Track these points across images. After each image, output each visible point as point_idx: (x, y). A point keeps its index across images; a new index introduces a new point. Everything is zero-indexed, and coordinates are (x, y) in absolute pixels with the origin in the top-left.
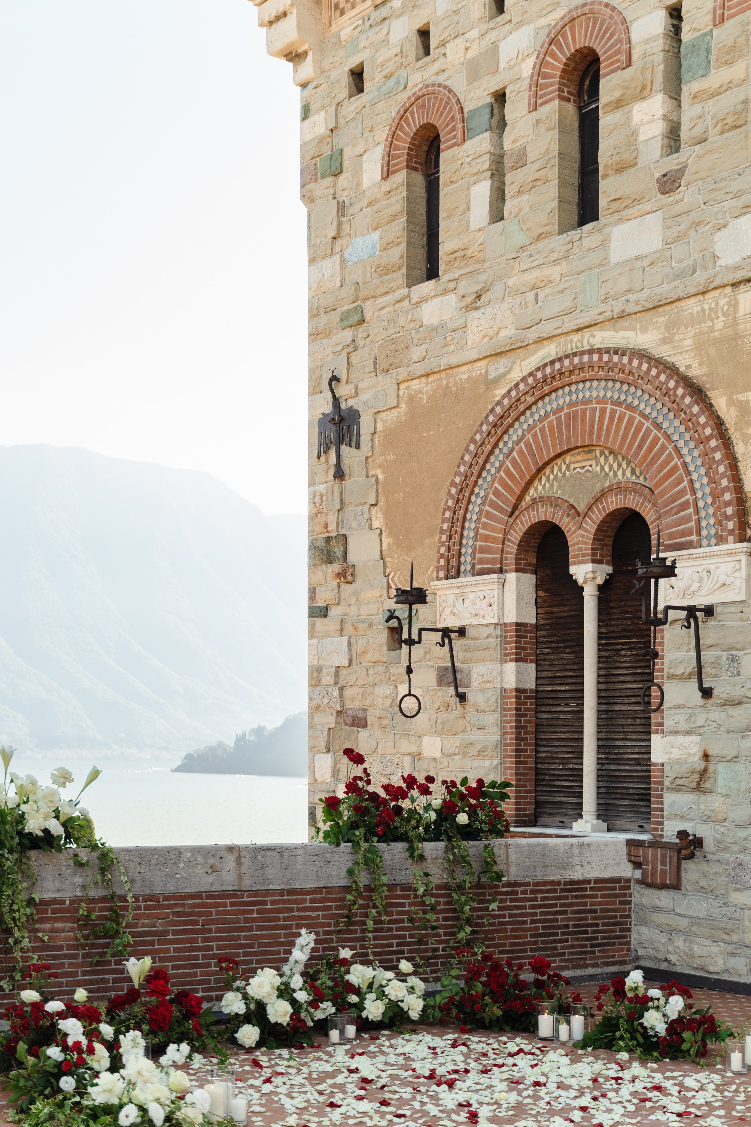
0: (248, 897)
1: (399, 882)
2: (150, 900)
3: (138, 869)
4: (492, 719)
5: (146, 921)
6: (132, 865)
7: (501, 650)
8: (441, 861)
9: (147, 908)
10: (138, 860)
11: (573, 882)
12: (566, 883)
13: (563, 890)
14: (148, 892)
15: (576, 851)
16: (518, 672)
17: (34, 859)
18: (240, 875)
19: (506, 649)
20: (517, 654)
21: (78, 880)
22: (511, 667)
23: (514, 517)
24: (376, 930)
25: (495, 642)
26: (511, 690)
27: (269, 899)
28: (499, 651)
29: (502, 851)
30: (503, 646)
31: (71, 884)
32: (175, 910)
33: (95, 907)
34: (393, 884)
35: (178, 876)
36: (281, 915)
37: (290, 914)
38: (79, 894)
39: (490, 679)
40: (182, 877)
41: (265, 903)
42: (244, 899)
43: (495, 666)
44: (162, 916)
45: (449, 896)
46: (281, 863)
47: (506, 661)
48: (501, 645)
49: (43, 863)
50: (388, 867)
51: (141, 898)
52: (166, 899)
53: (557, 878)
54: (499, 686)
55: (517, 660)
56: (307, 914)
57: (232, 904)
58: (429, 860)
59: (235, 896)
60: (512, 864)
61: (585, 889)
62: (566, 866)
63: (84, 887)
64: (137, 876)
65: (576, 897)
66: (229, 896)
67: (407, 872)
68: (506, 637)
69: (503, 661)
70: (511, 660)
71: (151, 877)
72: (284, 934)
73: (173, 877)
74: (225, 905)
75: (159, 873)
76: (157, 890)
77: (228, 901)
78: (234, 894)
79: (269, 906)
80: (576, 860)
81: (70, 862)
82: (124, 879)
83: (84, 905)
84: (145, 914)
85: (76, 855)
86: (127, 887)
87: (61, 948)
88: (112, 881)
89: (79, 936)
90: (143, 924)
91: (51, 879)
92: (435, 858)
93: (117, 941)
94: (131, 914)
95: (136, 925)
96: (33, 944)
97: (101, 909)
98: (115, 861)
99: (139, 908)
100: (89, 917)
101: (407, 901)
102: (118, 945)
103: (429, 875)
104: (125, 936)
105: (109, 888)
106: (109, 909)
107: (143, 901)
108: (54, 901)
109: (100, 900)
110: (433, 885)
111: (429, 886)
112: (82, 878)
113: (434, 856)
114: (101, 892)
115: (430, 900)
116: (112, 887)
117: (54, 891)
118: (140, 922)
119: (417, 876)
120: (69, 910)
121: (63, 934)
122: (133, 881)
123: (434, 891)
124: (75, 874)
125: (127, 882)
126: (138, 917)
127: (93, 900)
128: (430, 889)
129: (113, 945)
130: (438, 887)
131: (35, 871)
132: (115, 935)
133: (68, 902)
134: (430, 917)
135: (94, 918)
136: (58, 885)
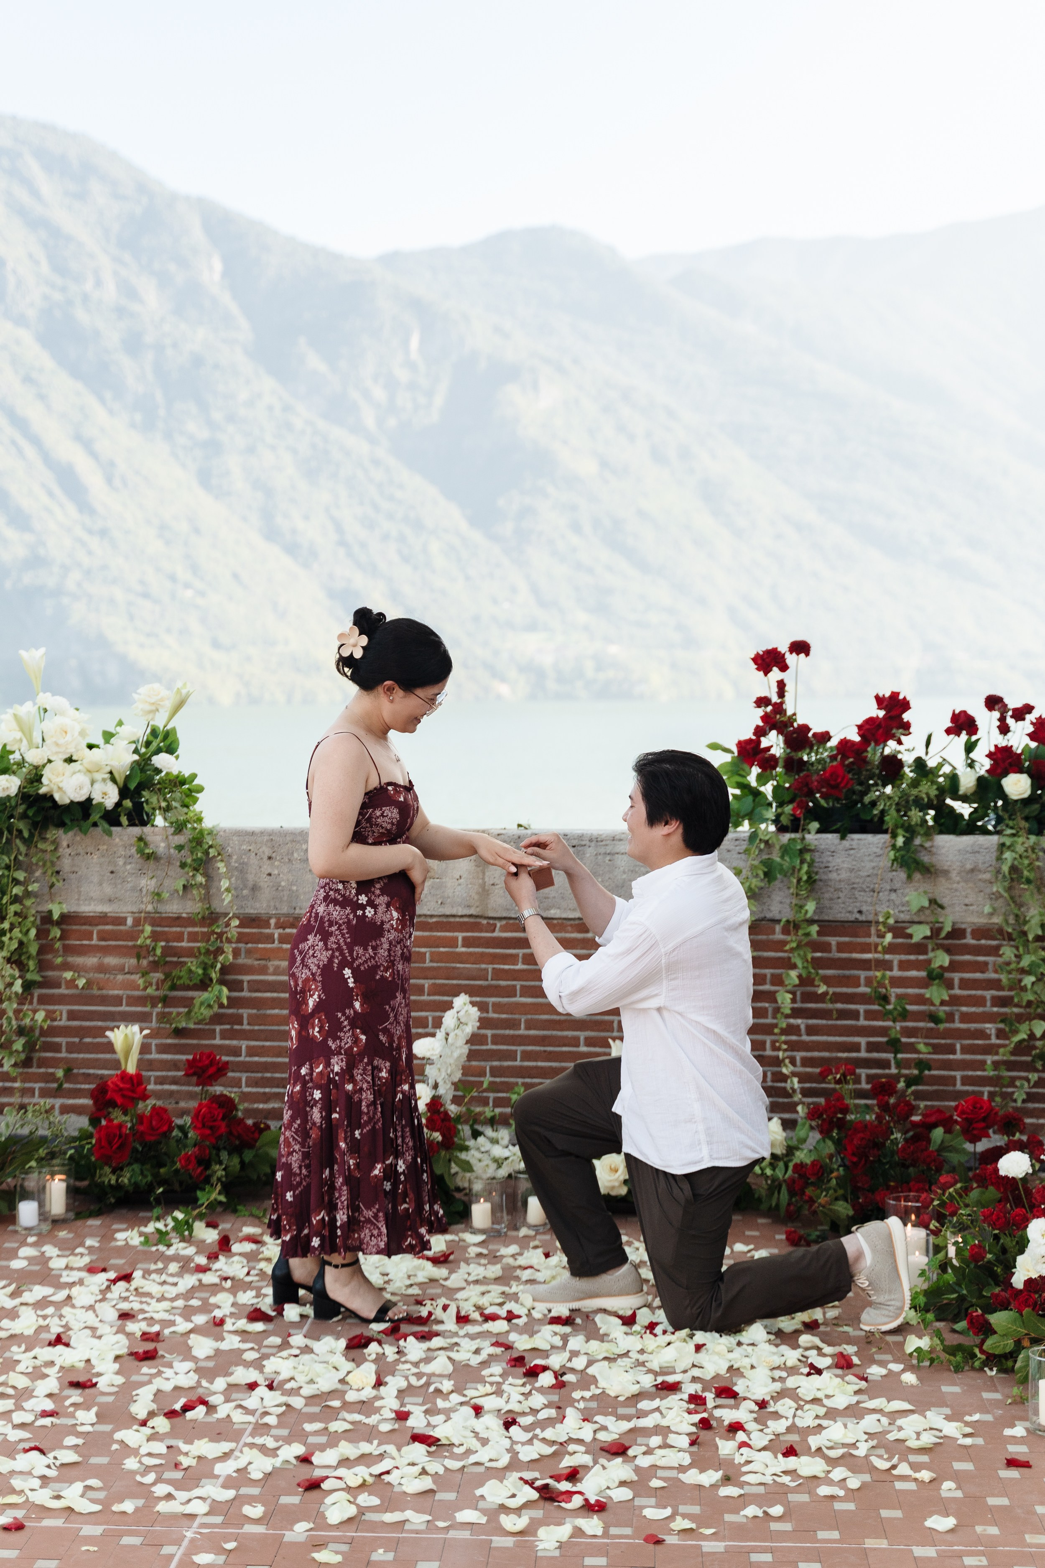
0: (504, 929)
1: (871, 918)
3: (267, 868)
6: (254, 861)
8: (987, 876)
10: (268, 852)
14: (285, 910)
17: (65, 844)
18: (483, 886)
21: (147, 883)
24: (796, 1013)
31: (133, 889)
33: (182, 933)
34: (857, 921)
38: (150, 908)
42: (496, 934)
49: (82, 852)
50: (842, 885)
51: (273, 922)
57: (467, 942)
58: (953, 875)
59: (475, 927)
63: (157, 895)
64: (264, 882)
66: (462, 927)
67: (893, 896)
71: (292, 884)
74: (453, 943)
77: (460, 935)
78: (472, 923)
81: (133, 850)
82: (225, 884)
83: (148, 929)
84: (280, 949)
85: (140, 839)
86: (227, 898)
87: (118, 1001)
88: (207, 887)
89: (141, 982)
90: (277, 967)
91: (95, 879)
92: (972, 871)
93: (205, 995)
94: (228, 948)
95: (263, 970)
96: (63, 991)
97: (193, 937)
98: (212, 852)
99: (270, 939)
100: (154, 949)
101: (895, 959)
102: (202, 1004)
103: (942, 907)
104: (217, 987)
105: (201, 900)
106: (206, 937)
107: (279, 926)
108: (103, 919)
109: (189, 921)
110: (948, 928)
111: (940, 930)
112: (154, 880)
113: (969, 866)
114: (191, 907)
115: (942, 959)
116: (207, 898)
117: (102, 901)
118: (272, 964)
119: (915, 907)
120: (133, 935)
121: (120, 977)
122: (255, 888)
123: (969, 940)
124: (141, 872)
125: (228, 890)
126: (266, 956)
127: (177, 920)
128: (943, 934)
129: (197, 1002)
130: (981, 932)
131: (66, 864)
132: (204, 984)
133: (130, 921)
134: (936, 993)
135: (159, 952)
136: (108, 890)
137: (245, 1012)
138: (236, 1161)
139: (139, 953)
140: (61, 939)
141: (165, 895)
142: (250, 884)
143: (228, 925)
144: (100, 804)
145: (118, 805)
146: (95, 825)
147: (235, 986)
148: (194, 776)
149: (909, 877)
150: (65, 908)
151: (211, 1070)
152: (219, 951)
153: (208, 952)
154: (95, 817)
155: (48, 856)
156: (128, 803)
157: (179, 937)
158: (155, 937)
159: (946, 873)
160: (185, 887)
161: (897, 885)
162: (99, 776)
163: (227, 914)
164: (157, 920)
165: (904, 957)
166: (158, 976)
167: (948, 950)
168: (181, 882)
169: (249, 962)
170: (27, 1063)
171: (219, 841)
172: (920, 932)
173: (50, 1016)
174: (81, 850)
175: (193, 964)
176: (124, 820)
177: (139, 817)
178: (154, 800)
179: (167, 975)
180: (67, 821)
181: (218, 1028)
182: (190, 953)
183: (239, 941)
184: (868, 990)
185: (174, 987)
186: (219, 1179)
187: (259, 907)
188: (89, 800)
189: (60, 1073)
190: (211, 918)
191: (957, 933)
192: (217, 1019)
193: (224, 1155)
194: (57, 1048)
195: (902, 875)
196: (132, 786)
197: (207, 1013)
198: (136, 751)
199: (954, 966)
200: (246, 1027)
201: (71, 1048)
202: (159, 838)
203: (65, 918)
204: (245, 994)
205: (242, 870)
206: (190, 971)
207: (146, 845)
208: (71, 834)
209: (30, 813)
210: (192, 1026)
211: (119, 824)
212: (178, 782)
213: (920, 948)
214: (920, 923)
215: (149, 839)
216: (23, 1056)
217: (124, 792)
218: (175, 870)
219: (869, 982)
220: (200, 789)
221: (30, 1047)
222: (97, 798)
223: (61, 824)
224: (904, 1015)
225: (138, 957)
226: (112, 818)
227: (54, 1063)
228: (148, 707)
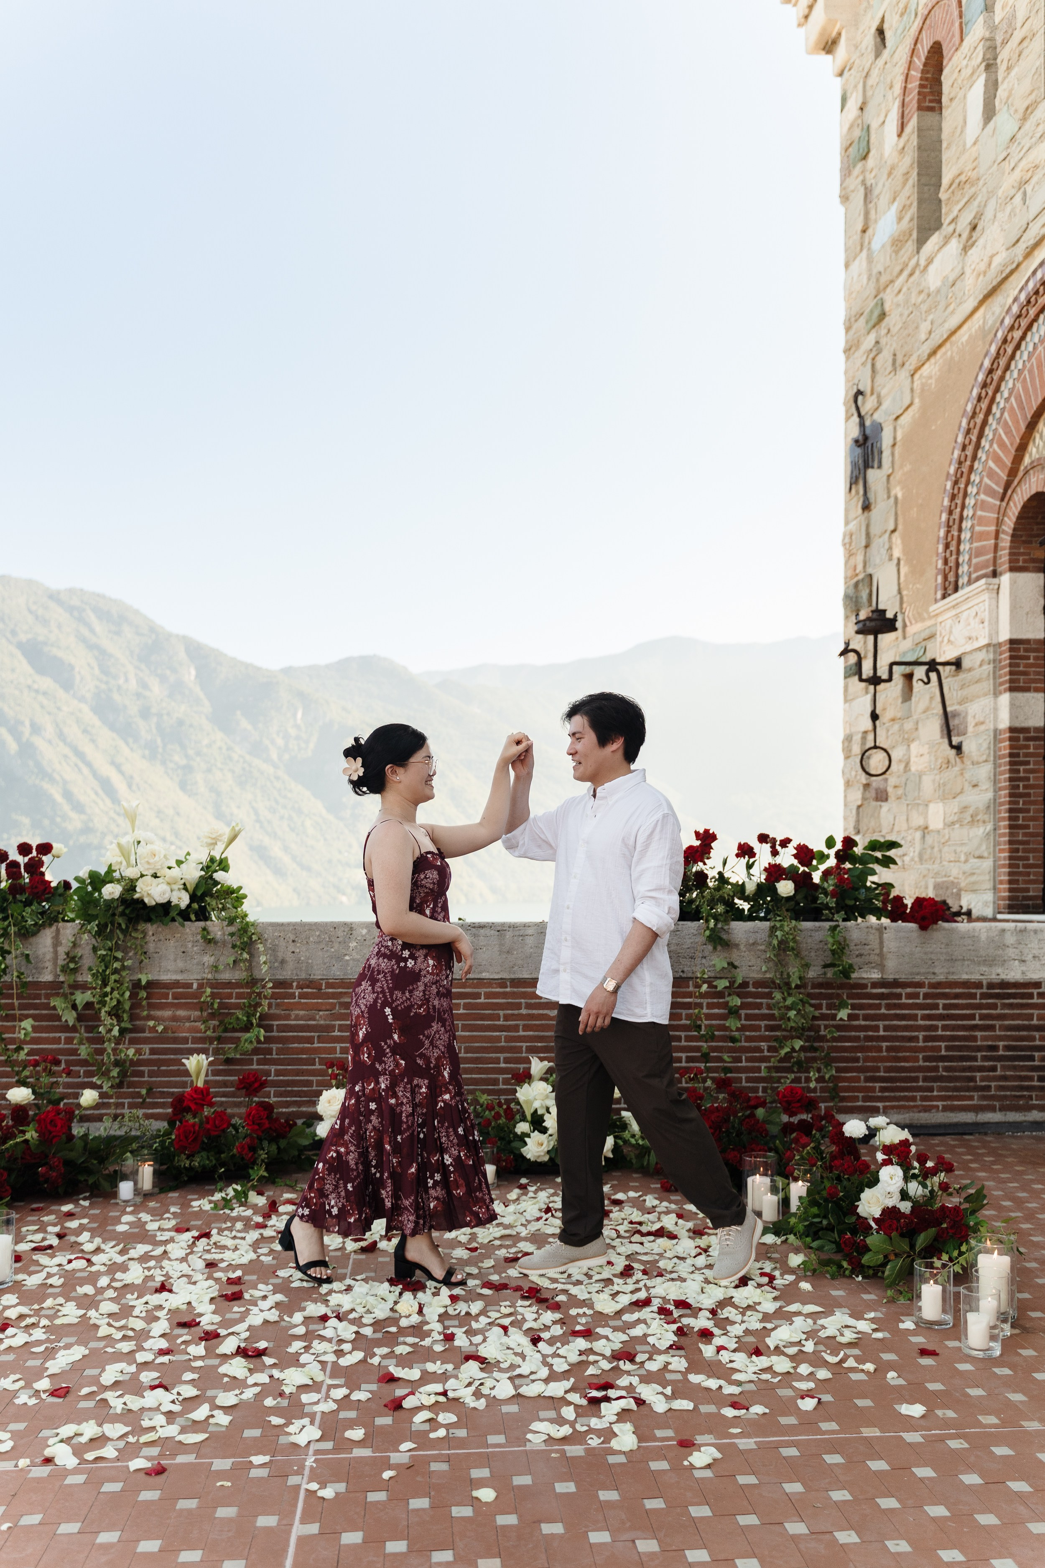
1: (690, 975)
2: (308, 987)
3: (291, 948)
4: (984, 772)
5: (302, 1013)
6: (282, 943)
7: (994, 678)
8: (763, 947)
9: (301, 996)
10: (292, 937)
11: (1004, 984)
12: (991, 985)
13: (984, 996)
14: (304, 976)
15: (1010, 939)
16: (1012, 705)
17: (151, 933)
19: (1000, 677)
20: (1011, 681)
21: (208, 960)
22: (1005, 698)
23: (1006, 499)
25: (988, 668)
26: (1004, 730)
27: (482, 991)
28: (991, 681)
29: (871, 937)
30: (998, 673)
31: (198, 964)
32: (342, 1000)
33: (232, 993)
35: (347, 958)
36: (501, 1013)
37: (516, 1012)
38: (210, 976)
39: (982, 719)
40: (353, 960)
41: (477, 996)
43: (988, 701)
44: (324, 1008)
45: (769, 996)
46: (501, 945)
47: (1001, 693)
48: (994, 672)
51: (295, 984)
52: (329, 985)
53: (975, 977)
54: (992, 727)
55: (1012, 689)
56: (541, 1012)
58: (742, 947)
60: (889, 956)
61: (1031, 996)
62: (990, 962)
63: (215, 968)
64: (289, 957)
65: (1011, 1006)
67: (704, 961)
68: (1000, 661)
69: (996, 694)
70: (1005, 691)
71: (309, 958)
72: (506, 1037)
73: (339, 958)
75: (320, 953)
76: (317, 974)
79: (482, 1000)
80: (1011, 952)
81: (199, 937)
82: (263, 959)
83: (209, 990)
84: (300, 1003)
85: (204, 929)
86: (265, 968)
87: (185, 1040)
88: (250, 961)
89: (203, 1027)
90: (297, 1015)
91: (172, 957)
92: (753, 944)
93: (248, 1035)
94: (265, 1003)
95: (287, 1017)
96: (147, 1034)
97: (239, 996)
98: (254, 937)
99: (293, 996)
100: (212, 1004)
101: (705, 1001)
102: (246, 1040)
103: (735, 967)
104: (257, 1029)
105: (246, 970)
106: (250, 994)
107: (298, 987)
108: (176, 984)
109: (238, 985)
110: (739, 981)
111: (734, 982)
112: (213, 958)
113: (751, 941)
114: (239, 975)
115: (736, 1001)
116: (250, 968)
117: (176, 972)
118: (293, 1013)
119: (718, 967)
120: (197, 995)
121: (187, 1024)
122: (283, 962)
123: (751, 989)
124: (204, 951)
125: (265, 963)
126: (290, 1007)
127: (229, 984)
128: (736, 985)
129: (243, 1040)
130: (758, 984)
131: (151, 947)
132: (247, 1028)
133: (195, 986)
134: (732, 1023)
135: (216, 1006)
136: (181, 964)
137: (274, 1046)
138: (274, 1148)
139: (201, 1007)
140: (147, 998)
141: (221, 967)
142: (280, 959)
143: (264, 987)
144: (177, 906)
145: (189, 906)
146: (173, 920)
147: (269, 1029)
148: (240, 888)
149: (715, 948)
150: (150, 977)
151: (256, 1085)
152: (258, 1005)
153: (250, 1006)
154: (173, 914)
155: (138, 942)
156: (195, 906)
157: (230, 996)
158: (213, 996)
159: (737, 946)
160: (234, 961)
161: (707, 954)
162: (175, 887)
163: (263, 980)
164: (215, 985)
165: (710, 1000)
166: (216, 1023)
167: (739, 995)
168: (232, 959)
169: (278, 1012)
170: (120, 1085)
171: (259, 930)
172: (722, 984)
173: (138, 1052)
174: (162, 938)
175: (240, 1014)
176: (193, 917)
177: (203, 915)
178: (214, 903)
179: (221, 1022)
180: (153, 917)
181: (255, 1058)
182: (237, 1006)
183: (271, 998)
184: (688, 1022)
185: (226, 1030)
186: (263, 1161)
187: (286, 974)
188: (169, 902)
189: (144, 1092)
190: (253, 982)
191: (745, 984)
192: (256, 1051)
193: (265, 1144)
194: (141, 1074)
195: (710, 947)
196: (199, 893)
197: (249, 1047)
198: (202, 869)
199: (744, 1006)
200: (275, 1056)
201: (151, 1074)
202: (216, 929)
203: (150, 984)
204: (275, 1034)
205: (274, 950)
206: (238, 1018)
207: (208, 933)
208: (155, 926)
209: (127, 911)
210: (238, 1056)
211: (189, 920)
212: (229, 892)
213: (720, 995)
214: (721, 978)
215: (210, 929)
216: (117, 1081)
217: (193, 898)
218: (228, 950)
219: (688, 1017)
220: (245, 897)
221: (123, 1074)
222: (175, 901)
223: (149, 920)
224: (713, 1038)
225: (201, 1011)
226: (184, 914)
227: (140, 1085)
228: (210, 841)
